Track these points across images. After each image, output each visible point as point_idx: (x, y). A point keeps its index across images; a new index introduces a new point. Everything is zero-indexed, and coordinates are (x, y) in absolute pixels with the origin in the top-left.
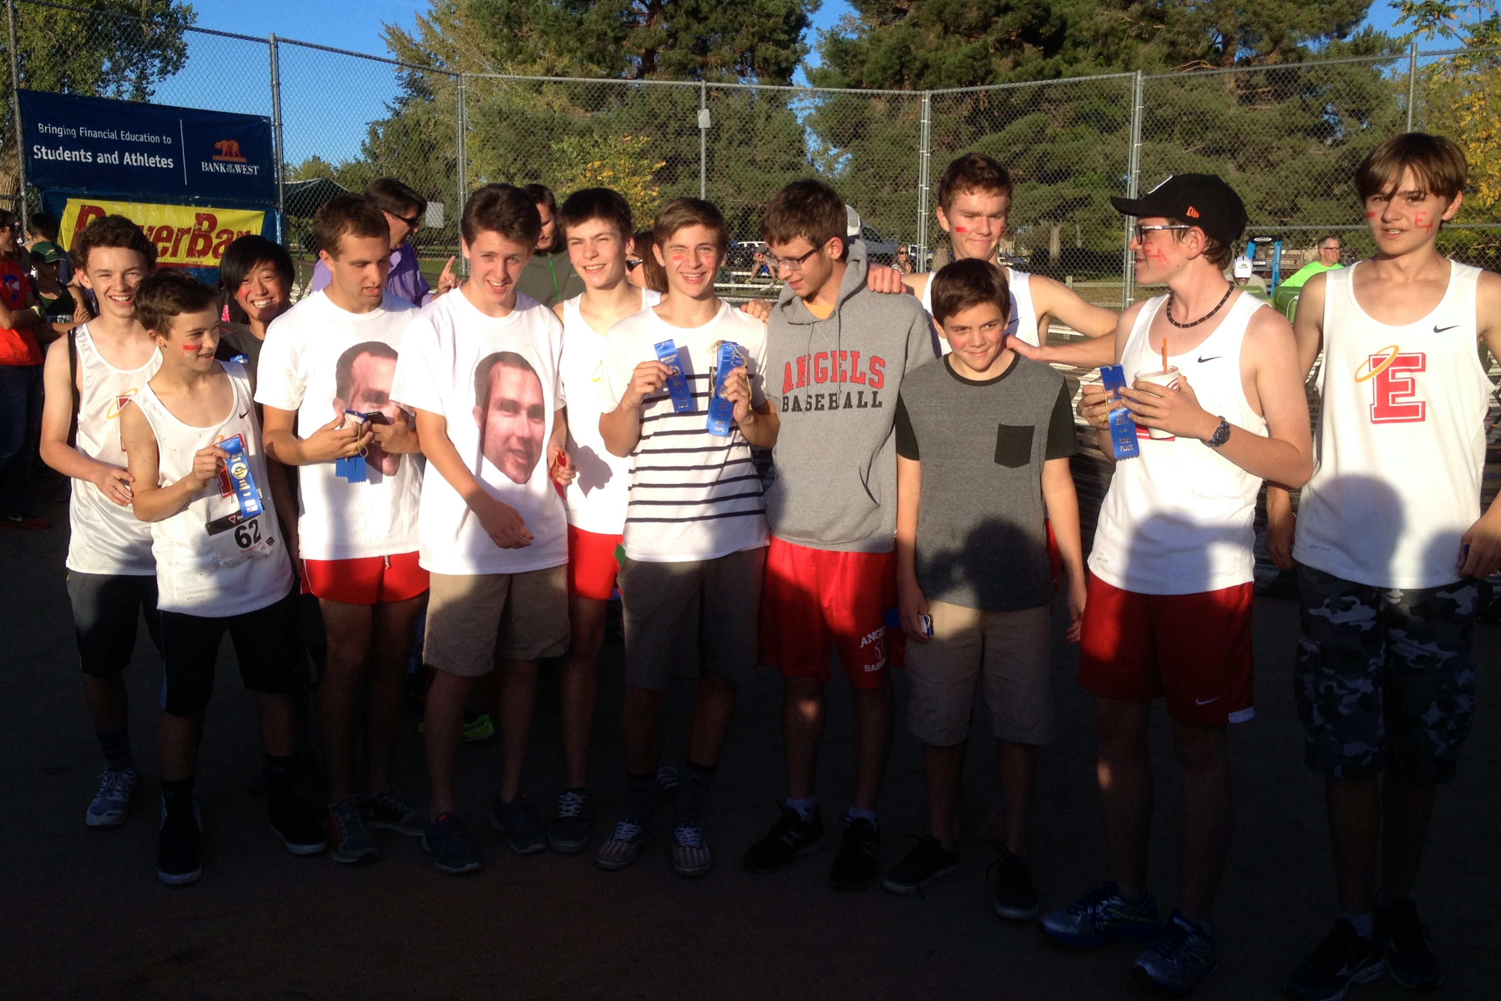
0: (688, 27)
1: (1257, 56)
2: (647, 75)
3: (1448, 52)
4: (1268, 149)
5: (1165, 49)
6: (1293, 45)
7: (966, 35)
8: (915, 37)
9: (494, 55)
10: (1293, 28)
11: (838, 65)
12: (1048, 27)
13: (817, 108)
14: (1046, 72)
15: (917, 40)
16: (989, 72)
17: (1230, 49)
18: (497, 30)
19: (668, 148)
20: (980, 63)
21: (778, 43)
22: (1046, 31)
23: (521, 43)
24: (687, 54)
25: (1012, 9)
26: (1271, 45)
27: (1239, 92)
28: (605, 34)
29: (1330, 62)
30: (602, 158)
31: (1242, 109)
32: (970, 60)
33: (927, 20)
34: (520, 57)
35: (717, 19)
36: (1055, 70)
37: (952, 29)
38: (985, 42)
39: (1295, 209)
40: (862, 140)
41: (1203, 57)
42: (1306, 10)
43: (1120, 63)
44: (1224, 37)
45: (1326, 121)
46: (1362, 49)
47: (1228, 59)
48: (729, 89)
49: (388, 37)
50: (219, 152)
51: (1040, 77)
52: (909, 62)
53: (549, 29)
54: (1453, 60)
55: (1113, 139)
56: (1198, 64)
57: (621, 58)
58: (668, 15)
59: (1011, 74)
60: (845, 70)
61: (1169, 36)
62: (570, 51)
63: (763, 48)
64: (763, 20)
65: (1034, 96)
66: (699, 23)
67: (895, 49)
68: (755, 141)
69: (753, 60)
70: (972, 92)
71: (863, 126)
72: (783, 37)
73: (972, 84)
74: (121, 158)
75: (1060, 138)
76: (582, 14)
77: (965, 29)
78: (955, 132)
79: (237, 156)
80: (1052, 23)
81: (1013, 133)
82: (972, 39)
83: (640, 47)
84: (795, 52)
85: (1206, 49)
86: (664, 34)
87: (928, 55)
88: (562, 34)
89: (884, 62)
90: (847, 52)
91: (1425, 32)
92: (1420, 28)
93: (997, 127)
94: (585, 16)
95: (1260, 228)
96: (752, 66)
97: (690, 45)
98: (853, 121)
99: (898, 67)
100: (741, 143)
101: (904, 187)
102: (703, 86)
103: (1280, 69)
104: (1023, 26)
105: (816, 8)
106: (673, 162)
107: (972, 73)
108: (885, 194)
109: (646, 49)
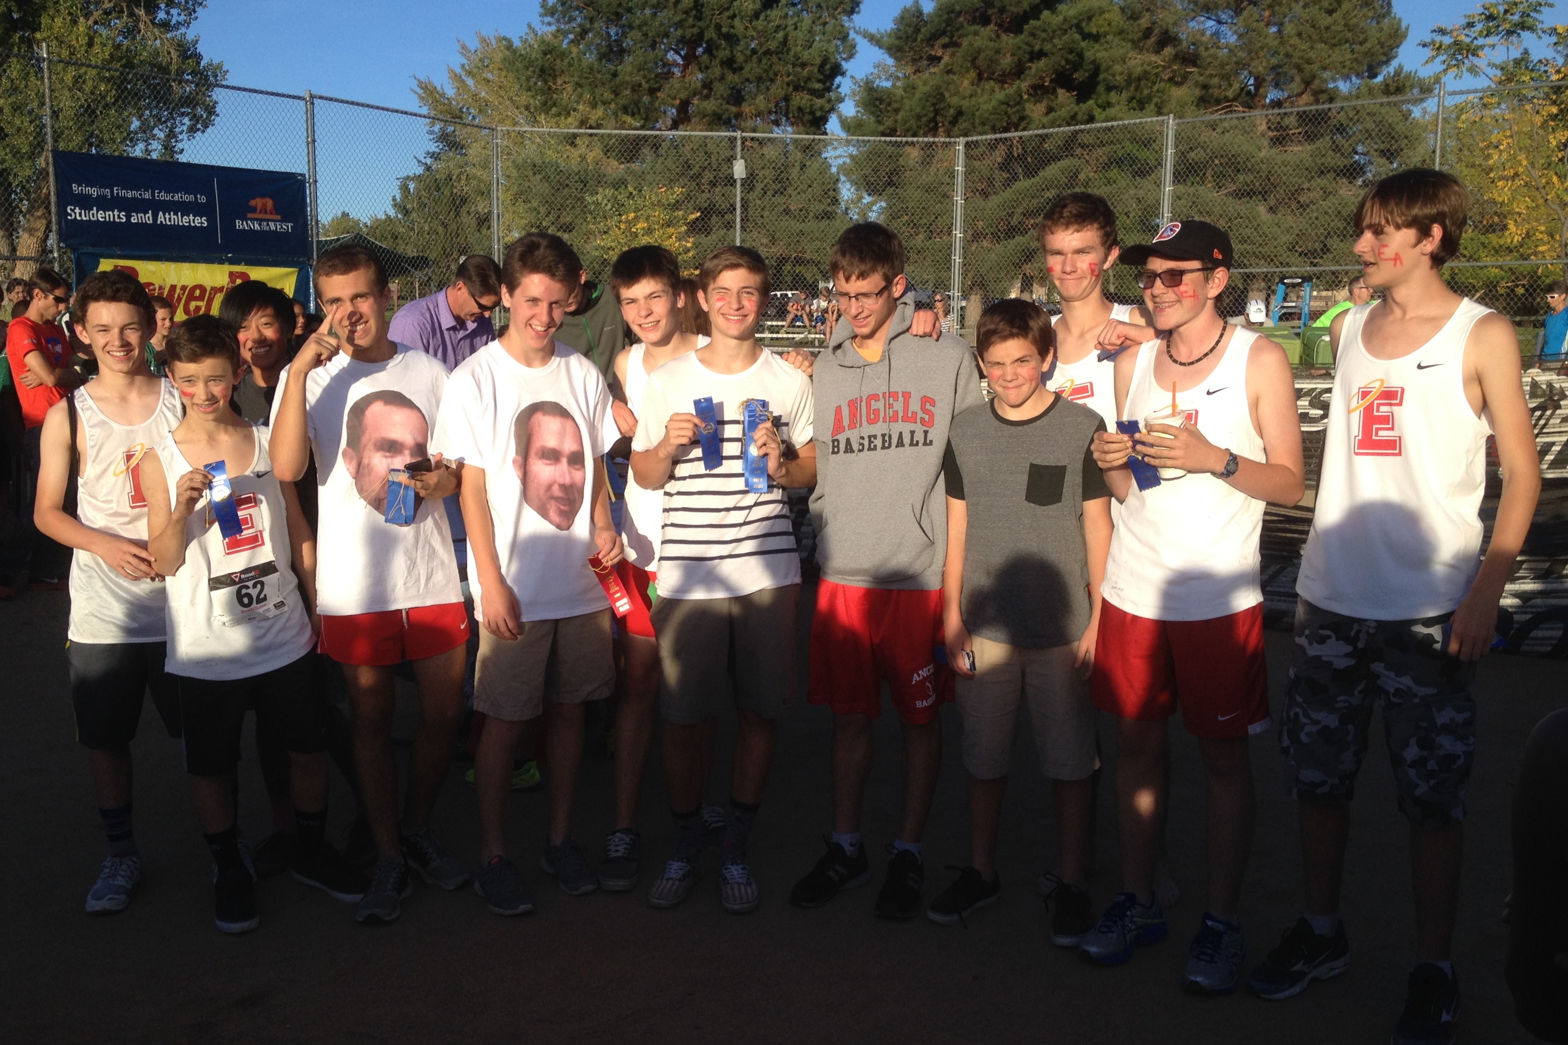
0: (722, 78)
1: (1289, 97)
2: (681, 126)
3: (1475, 91)
4: (1299, 190)
5: (1198, 92)
6: (1324, 86)
7: (999, 81)
8: (949, 84)
9: (527, 108)
10: (1324, 69)
11: (873, 113)
12: (1082, 72)
13: (851, 156)
14: (1079, 117)
15: (951, 87)
16: (1022, 118)
17: (1261, 90)
18: (531, 83)
19: (703, 199)
20: (1014, 110)
21: (813, 92)
22: (1079, 76)
23: (555, 96)
24: (721, 105)
25: (1046, 55)
26: (1303, 86)
27: (1271, 134)
28: (640, 85)
29: (1360, 102)
30: (636, 210)
31: (1274, 151)
32: (1005, 106)
33: (962, 67)
34: (554, 110)
35: (752, 69)
36: (1089, 115)
37: (986, 75)
38: (1019, 88)
39: (1326, 249)
40: (897, 188)
41: (1234, 99)
42: (1337, 50)
43: (1152, 107)
44: (1256, 79)
45: (1356, 162)
46: (1392, 89)
47: (1259, 101)
48: (764, 139)
49: (421, 91)
50: (254, 210)
51: (1074, 122)
52: (943, 109)
53: (583, 82)
54: (1481, 99)
55: (1146, 183)
56: (1230, 106)
57: (656, 109)
58: (703, 65)
59: (1045, 120)
60: (880, 118)
61: (1201, 79)
62: (604, 103)
63: (798, 97)
64: (798, 69)
65: (1067, 141)
66: (734, 73)
67: (929, 96)
68: (789, 190)
69: (787, 110)
70: (1006, 139)
71: (897, 174)
72: (818, 86)
73: (1006, 130)
74: (155, 217)
75: (1093, 183)
76: (616, 66)
77: (999, 75)
78: (989, 179)
79: (271, 213)
80: (1085, 67)
81: (1046, 179)
82: (1006, 86)
83: (674, 98)
84: (829, 101)
85: (1238, 91)
86: (699, 85)
87: (962, 102)
88: (596, 86)
89: (918, 110)
90: (881, 100)
91: (1453, 72)
92: (1449, 67)
93: (1030, 173)
94: (619, 68)
95: (1290, 269)
96: (786, 115)
97: (725, 95)
98: (888, 170)
99: (932, 115)
100: (776, 192)
101: (938, 234)
102: (739, 137)
103: (1311, 111)
104: (1056, 72)
105: (851, 56)
106: (707, 212)
107: (1006, 119)
108: (919, 241)
109: (681, 100)
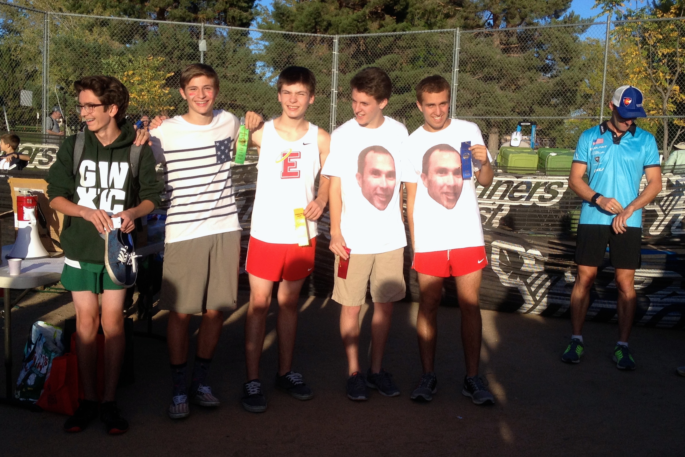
5: (463, 21)
6: (531, 21)
7: (352, 8)
11: (279, 22)
12: (399, 6)
13: (266, 47)
15: (324, 9)
16: (366, 30)
17: (497, 22)
20: (361, 24)
21: (241, 8)
22: (398, 8)
24: (185, 12)
27: (503, 46)
30: (134, 69)
31: (504, 56)
32: (355, 22)
34: (80, 9)
36: (403, 30)
37: (344, 4)
38: (364, 12)
41: (482, 26)
44: (495, 15)
45: (548, 64)
47: (496, 28)
52: (319, 22)
57: (145, 13)
60: (283, 25)
61: (465, 14)
63: (232, 11)
65: (390, 45)
67: (312, 14)
69: (226, 17)
71: (292, 57)
72: (244, 5)
77: (352, 5)
78: (347, 62)
80: (401, 3)
82: (356, 11)
83: (156, 6)
84: (251, 14)
87: (331, 19)
89: (306, 21)
90: (283, 14)
92: (605, 11)
93: (370, 60)
96: (225, 20)
99: (314, 24)
104: (384, 5)
107: (357, 29)
109: (160, 8)
